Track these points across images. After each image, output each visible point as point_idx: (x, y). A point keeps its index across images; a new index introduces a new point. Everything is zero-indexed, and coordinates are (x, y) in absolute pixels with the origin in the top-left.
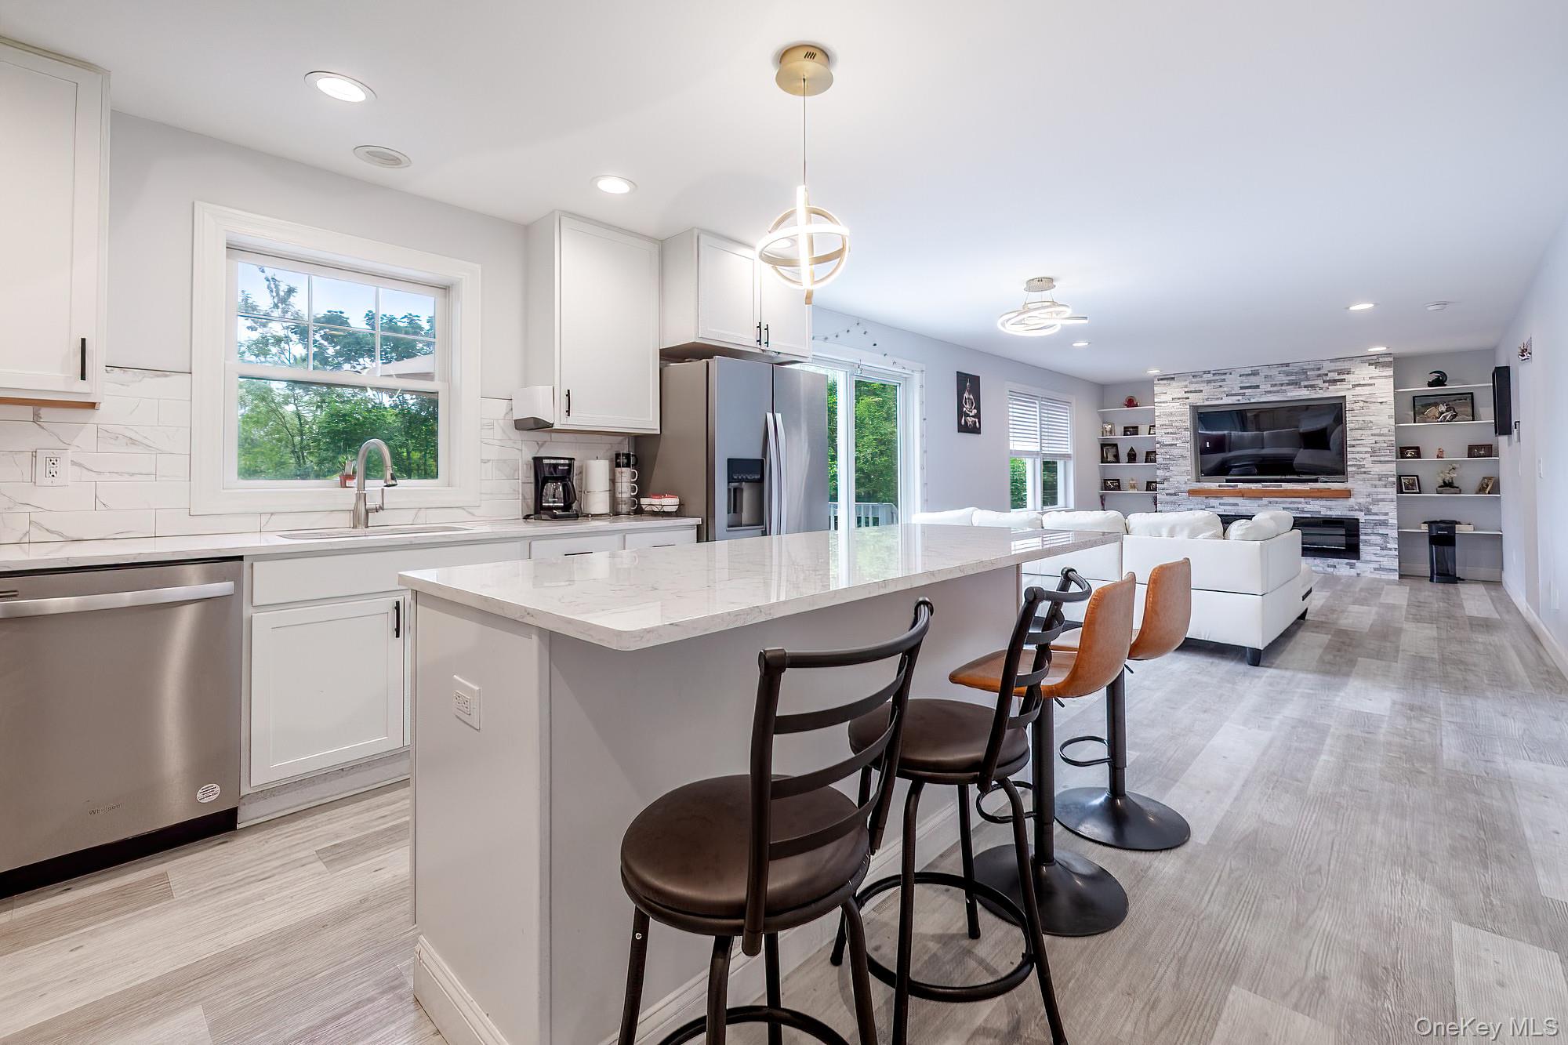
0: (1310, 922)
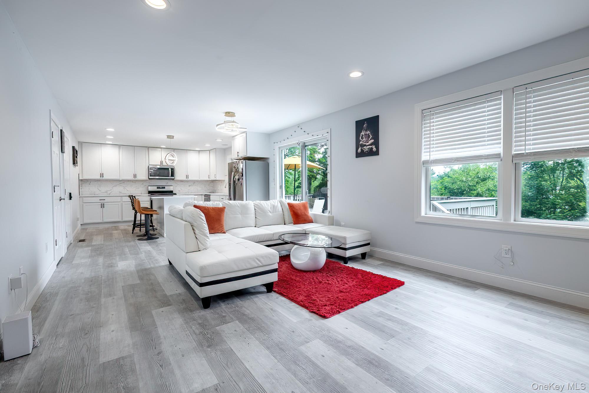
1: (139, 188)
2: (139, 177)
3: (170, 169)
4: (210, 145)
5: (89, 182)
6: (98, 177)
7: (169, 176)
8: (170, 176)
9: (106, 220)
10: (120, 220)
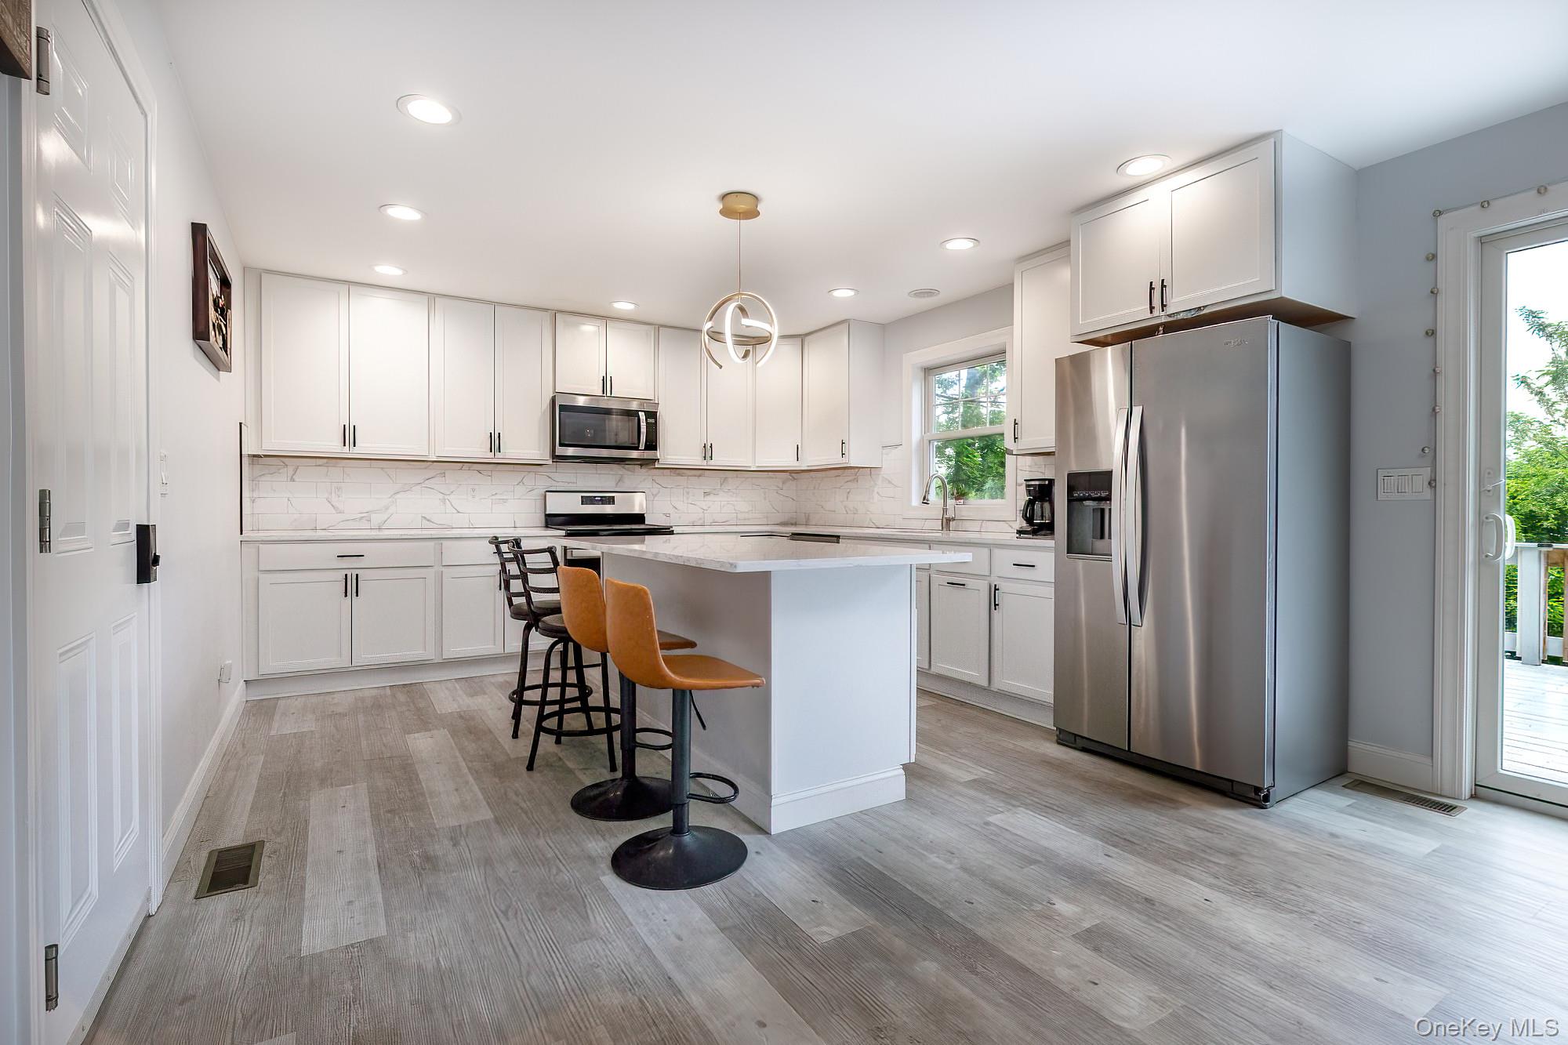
0: (482, 869)
1: (505, 501)
2: (512, 451)
3: (642, 415)
4: (851, 293)
5: (291, 470)
6: (332, 445)
7: (637, 448)
8: (642, 446)
9: (364, 658)
10: (429, 654)
